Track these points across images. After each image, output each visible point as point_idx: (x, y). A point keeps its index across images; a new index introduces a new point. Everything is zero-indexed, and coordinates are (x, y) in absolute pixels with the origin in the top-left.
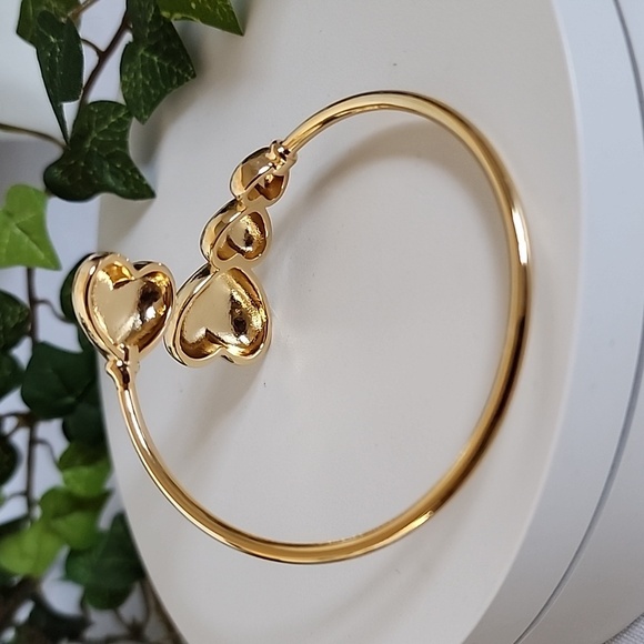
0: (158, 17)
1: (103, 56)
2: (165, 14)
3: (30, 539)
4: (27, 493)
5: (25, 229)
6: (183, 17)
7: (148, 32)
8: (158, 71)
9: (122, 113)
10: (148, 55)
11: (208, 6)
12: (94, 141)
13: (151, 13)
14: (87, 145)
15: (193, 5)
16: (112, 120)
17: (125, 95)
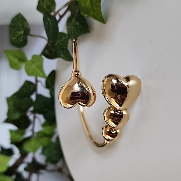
0: (79, 13)
1: (61, 17)
2: (82, 14)
3: (33, 143)
4: (33, 130)
5: (37, 66)
6: (87, 16)
7: (76, 16)
8: (78, 27)
9: (67, 37)
10: (75, 22)
11: (96, 15)
12: (58, 44)
13: (77, 11)
14: (56, 44)
15: (91, 14)
16: (64, 38)
17: (68, 32)
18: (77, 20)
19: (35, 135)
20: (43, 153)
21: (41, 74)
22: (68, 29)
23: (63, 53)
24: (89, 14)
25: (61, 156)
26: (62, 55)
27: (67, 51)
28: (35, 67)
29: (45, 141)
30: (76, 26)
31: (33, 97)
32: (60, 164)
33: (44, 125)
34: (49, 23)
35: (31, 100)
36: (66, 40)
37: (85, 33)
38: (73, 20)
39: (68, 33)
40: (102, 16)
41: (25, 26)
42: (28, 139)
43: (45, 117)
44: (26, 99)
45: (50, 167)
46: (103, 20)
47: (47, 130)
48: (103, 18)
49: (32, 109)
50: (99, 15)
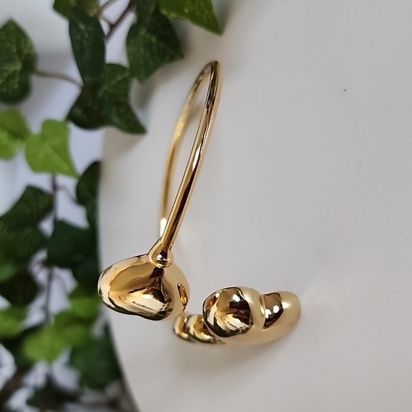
0: (157, 11)
1: (113, 27)
2: (164, 12)
3: (46, 339)
4: (45, 309)
5: (55, 149)
6: (177, 18)
7: (149, 20)
8: (155, 48)
9: (127, 74)
10: (148, 36)
11: (198, 13)
12: (105, 91)
13: (152, 9)
14: (101, 93)
15: (186, 11)
16: (119, 78)
17: (129, 61)
18: (152, 31)
19: (52, 320)
20: (72, 363)
21: (65, 167)
22: (129, 54)
23: (119, 115)
24: (180, 11)
26: (116, 119)
27: (128, 109)
28: (50, 150)
29: (75, 333)
30: (148, 46)
31: (47, 226)
32: (112, 390)
33: (72, 296)
34: (82, 37)
36: (125, 83)
37: (172, 59)
38: (143, 32)
39: (131, 65)
40: (213, 16)
41: (26, 51)
42: (34, 330)
43: (76, 276)
45: (90, 396)
46: (216, 25)
47: (81, 307)
48: (215, 21)
49: (42, 255)
50: (207, 12)
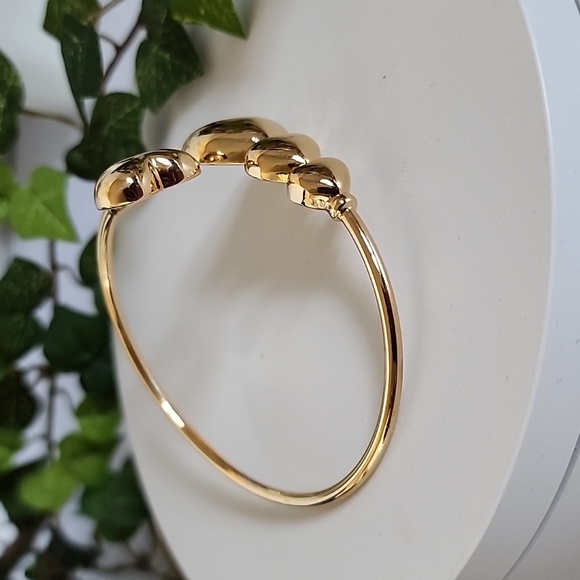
0: (169, 20)
1: (119, 50)
2: (177, 18)
3: (49, 478)
4: (47, 437)
5: (49, 206)
6: (193, 23)
7: (160, 32)
8: (170, 68)
9: (136, 105)
10: (160, 53)
11: (215, 13)
12: (111, 128)
13: (163, 17)
14: (105, 132)
15: (202, 12)
16: (128, 110)
17: (140, 88)
18: (165, 47)
19: (57, 453)
20: (85, 509)
22: (139, 80)
24: (195, 15)
25: (140, 511)
28: (42, 209)
29: (88, 466)
30: (160, 65)
31: (44, 314)
33: (80, 412)
34: (76, 52)
35: (35, 324)
36: (136, 115)
37: (190, 78)
38: (154, 49)
39: (141, 92)
40: (234, 14)
41: (10, 84)
42: (33, 467)
43: (84, 384)
44: (18, 318)
45: (112, 554)
46: (239, 28)
47: (94, 428)
48: (237, 20)
50: (226, 11)
